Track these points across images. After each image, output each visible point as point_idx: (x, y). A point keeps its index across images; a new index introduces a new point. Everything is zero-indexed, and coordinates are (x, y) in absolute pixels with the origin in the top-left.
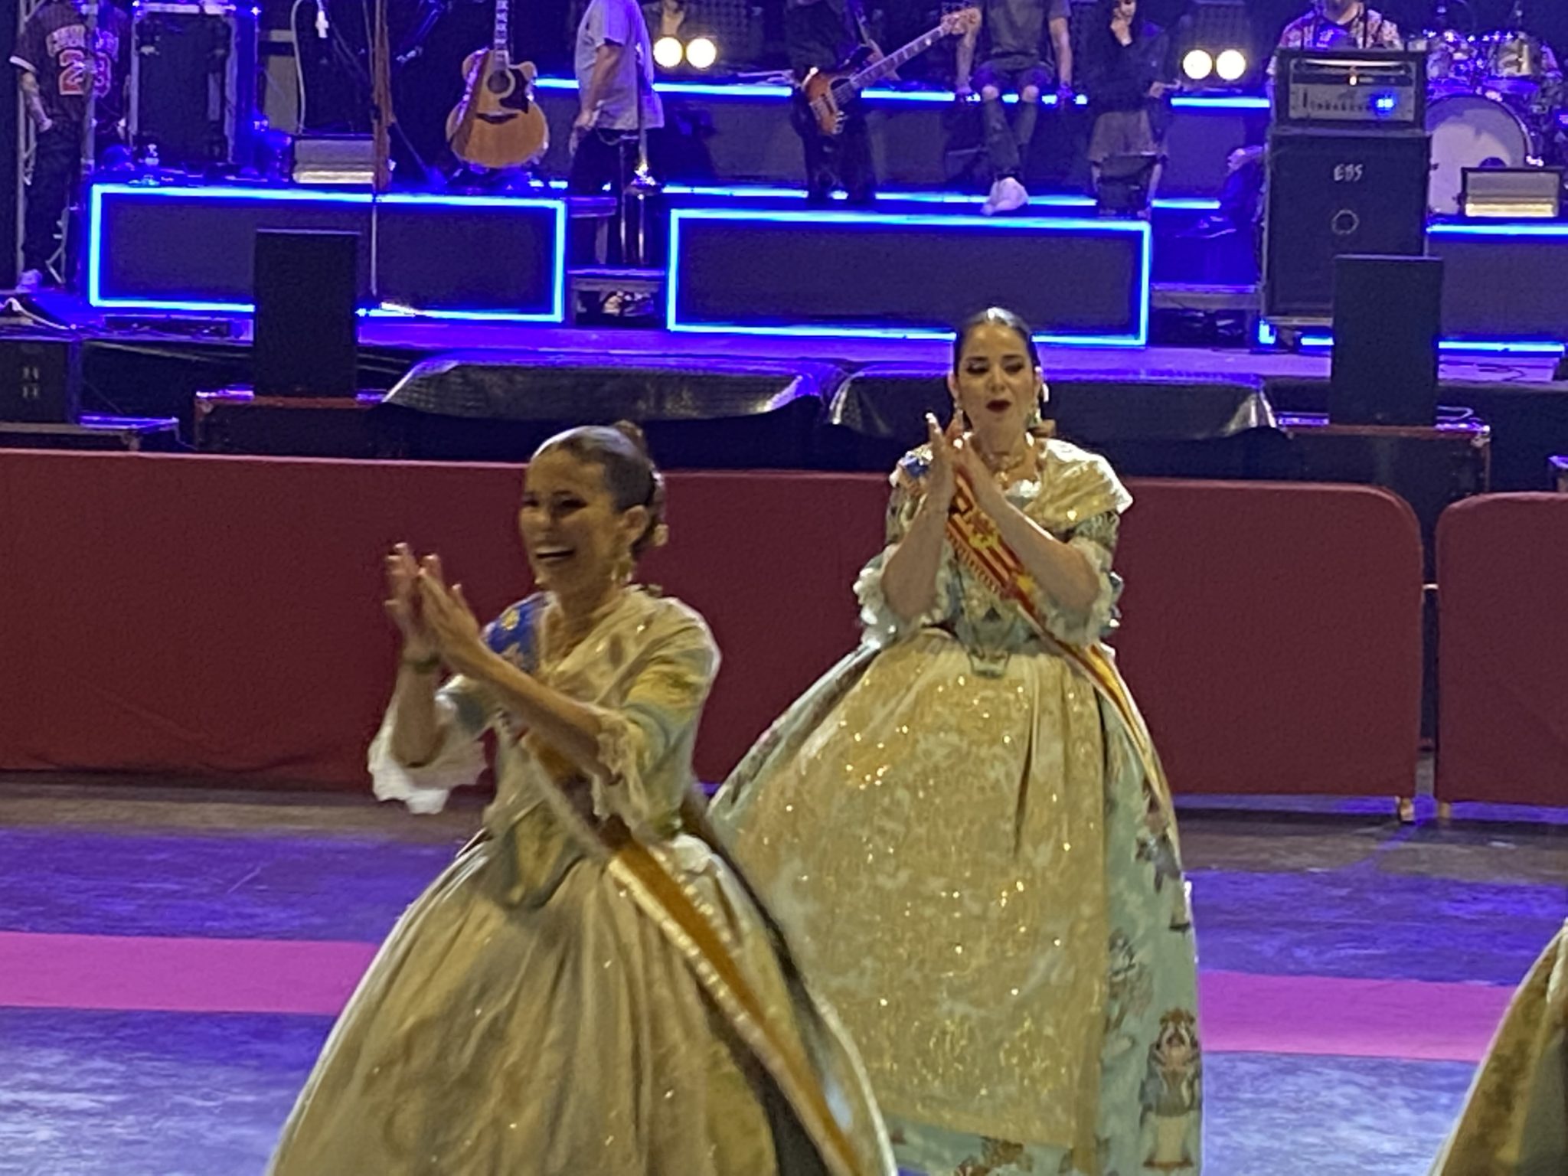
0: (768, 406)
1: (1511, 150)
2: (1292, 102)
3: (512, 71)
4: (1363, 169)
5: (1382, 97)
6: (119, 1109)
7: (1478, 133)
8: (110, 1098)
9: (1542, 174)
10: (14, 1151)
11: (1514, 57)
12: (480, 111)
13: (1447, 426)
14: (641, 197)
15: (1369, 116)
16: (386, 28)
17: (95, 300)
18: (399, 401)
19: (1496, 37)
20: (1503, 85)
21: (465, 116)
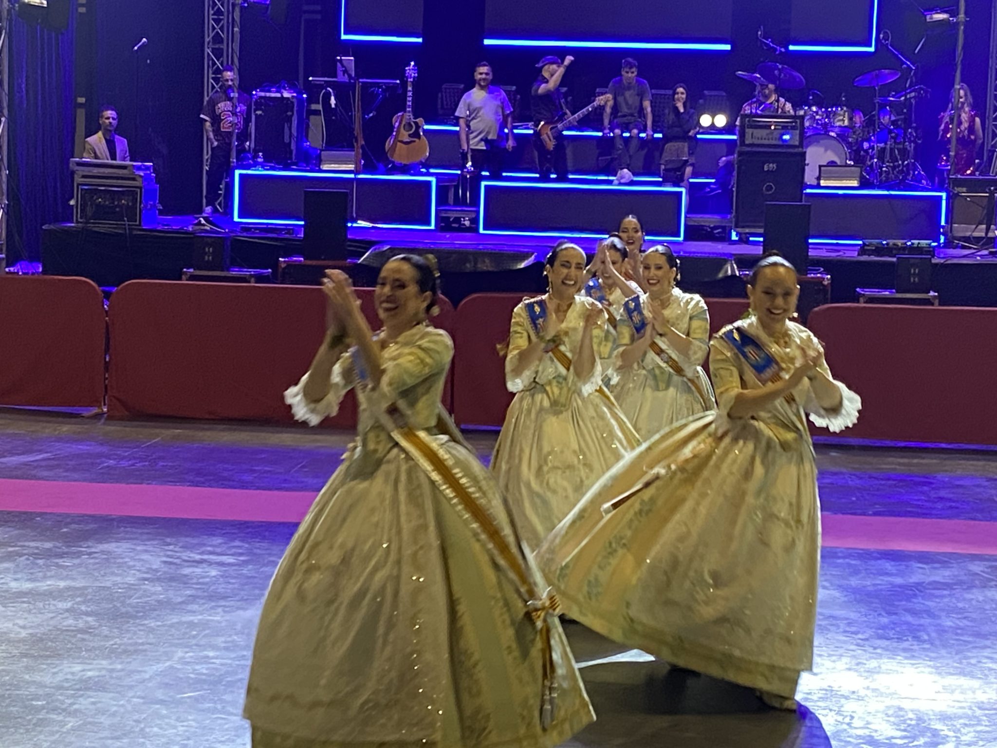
0: (522, 265)
1: (840, 157)
2: (747, 137)
3: (414, 122)
4: (777, 166)
5: (784, 134)
6: (245, 563)
7: (826, 150)
8: (242, 558)
9: (853, 168)
10: (201, 580)
11: (841, 118)
12: (400, 139)
13: (812, 275)
14: (468, 176)
15: (780, 143)
16: (360, 103)
17: (236, 219)
18: (364, 263)
19: (834, 109)
20: (837, 130)
21: (394, 142)
